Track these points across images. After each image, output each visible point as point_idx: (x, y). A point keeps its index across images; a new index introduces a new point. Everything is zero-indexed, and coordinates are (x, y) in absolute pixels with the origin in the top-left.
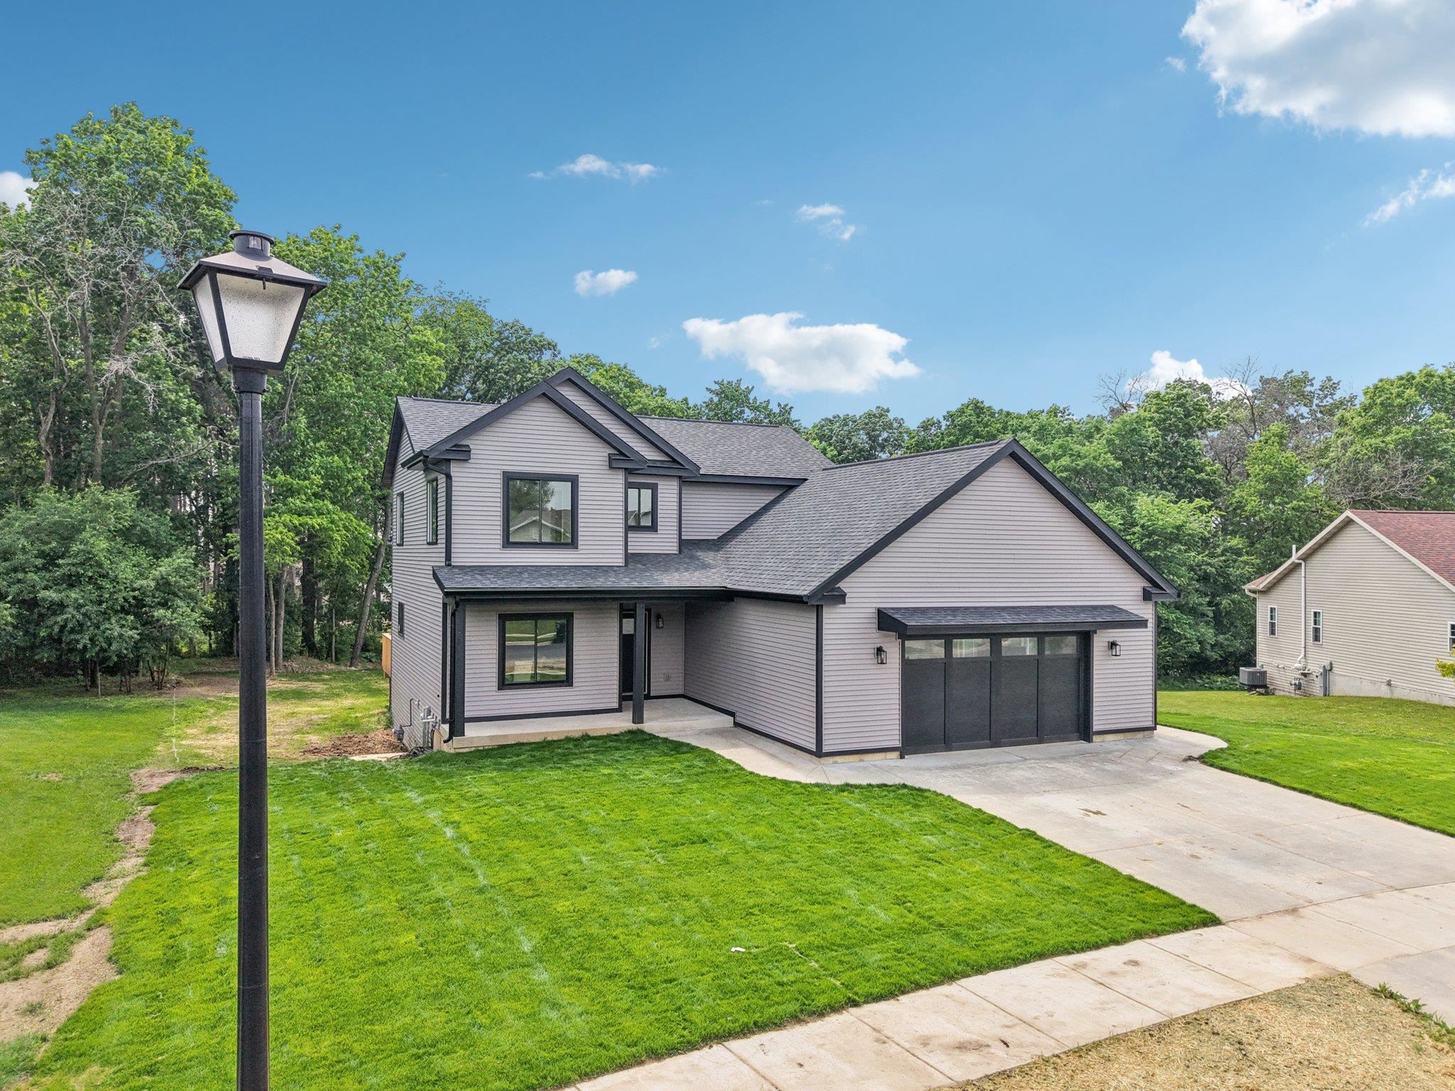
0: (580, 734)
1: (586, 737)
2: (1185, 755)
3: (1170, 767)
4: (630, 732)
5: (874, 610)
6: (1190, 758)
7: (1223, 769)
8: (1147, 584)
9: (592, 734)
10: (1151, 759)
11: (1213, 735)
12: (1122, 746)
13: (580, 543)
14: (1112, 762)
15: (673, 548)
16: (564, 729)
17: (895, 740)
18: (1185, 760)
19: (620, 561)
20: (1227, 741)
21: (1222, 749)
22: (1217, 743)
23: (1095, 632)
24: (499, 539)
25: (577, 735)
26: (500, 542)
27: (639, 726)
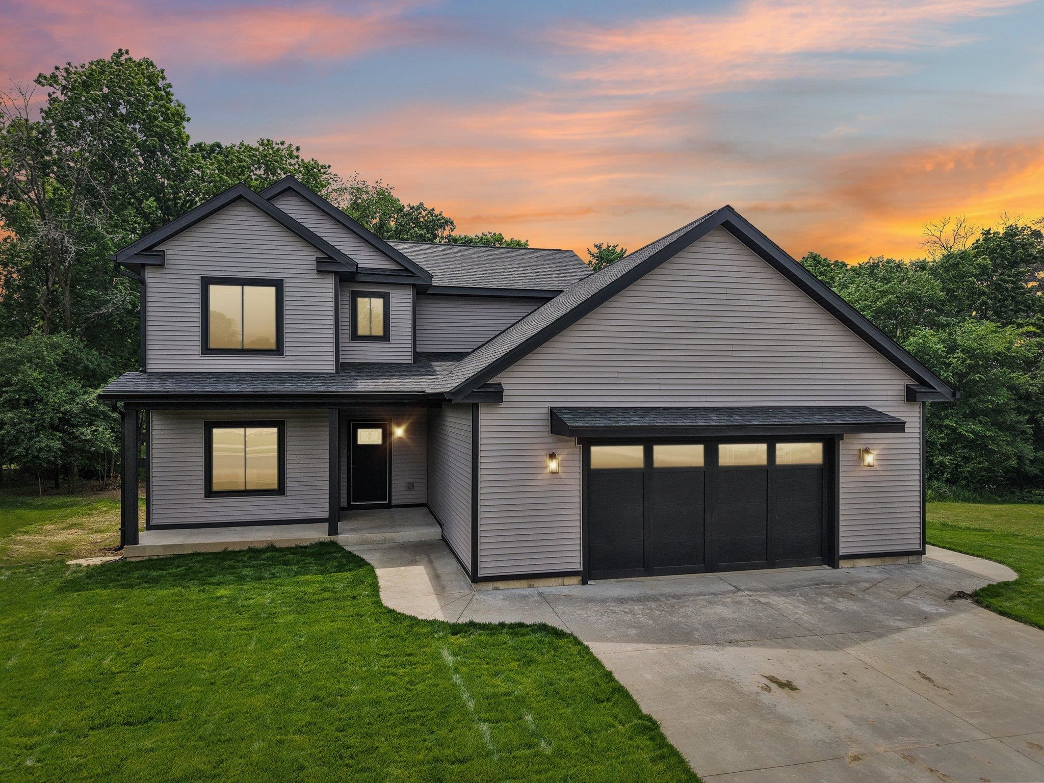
0: (265, 545)
1: (271, 548)
2: (954, 588)
3: (927, 608)
4: (322, 544)
5: (546, 411)
6: (961, 595)
7: (1003, 613)
8: (911, 382)
9: (278, 545)
10: (906, 594)
11: (1001, 562)
12: (875, 575)
13: (286, 349)
14: (851, 597)
15: (406, 357)
16: (250, 539)
17: (575, 562)
18: (953, 598)
19: (330, 367)
20: (1017, 570)
21: (1007, 584)
22: (1003, 573)
23: (841, 437)
24: (198, 345)
25: (261, 546)
26: (199, 348)
27: (333, 538)
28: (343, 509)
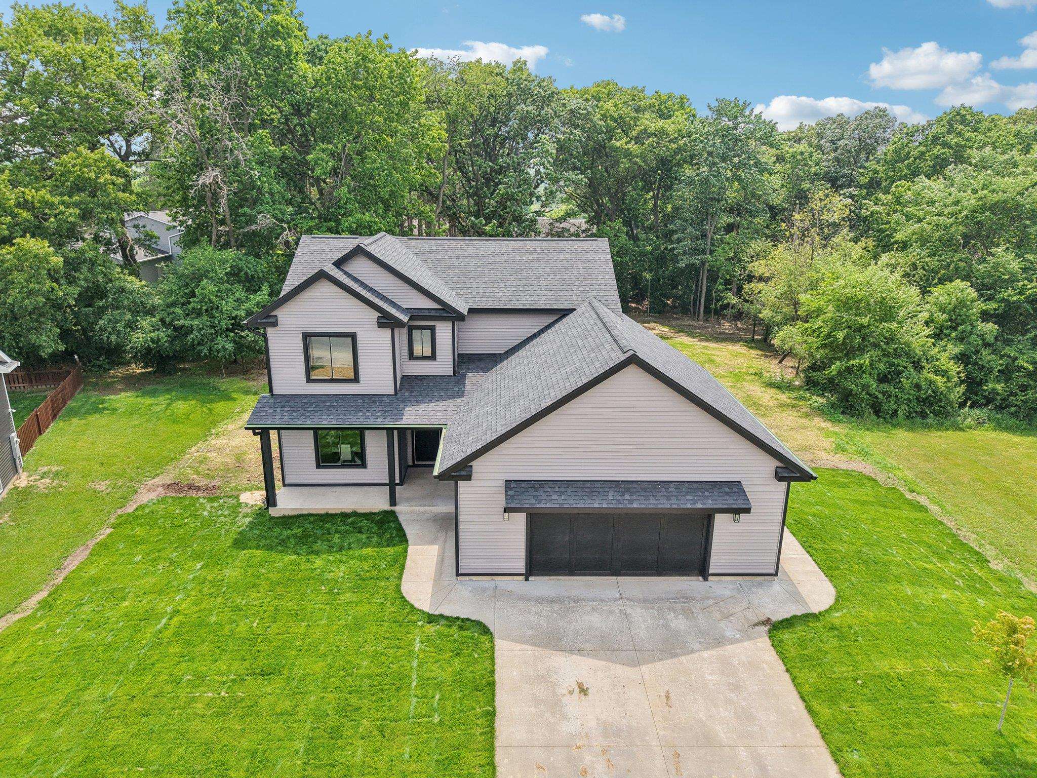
1: (354, 514)
3: (729, 633)
4: (385, 512)
5: (502, 481)
6: (764, 622)
7: (776, 644)
8: (778, 464)
10: (730, 616)
12: (728, 590)
13: (360, 379)
14: (690, 614)
15: (448, 372)
16: (342, 506)
17: (521, 568)
18: (757, 624)
19: (390, 390)
24: (303, 377)
26: (305, 379)
27: (393, 508)
28: (410, 466)
